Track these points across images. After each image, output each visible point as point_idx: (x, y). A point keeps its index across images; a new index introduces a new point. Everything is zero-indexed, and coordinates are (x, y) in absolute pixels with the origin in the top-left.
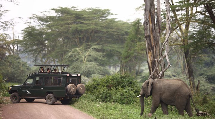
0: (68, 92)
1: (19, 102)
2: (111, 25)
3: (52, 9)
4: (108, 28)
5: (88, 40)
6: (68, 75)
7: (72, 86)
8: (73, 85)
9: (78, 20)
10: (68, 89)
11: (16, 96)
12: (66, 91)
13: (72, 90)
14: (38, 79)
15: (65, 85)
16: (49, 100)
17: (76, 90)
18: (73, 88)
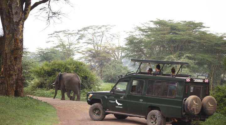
0: (188, 109)
1: (103, 119)
2: (203, 36)
3: (151, 21)
4: (201, 40)
5: (181, 49)
6: (188, 80)
7: (194, 99)
8: (196, 98)
9: (173, 31)
10: (187, 104)
11: (98, 109)
12: (184, 107)
13: (194, 107)
14: (135, 83)
15: (182, 96)
16: (152, 121)
17: (201, 107)
18: (196, 102)
